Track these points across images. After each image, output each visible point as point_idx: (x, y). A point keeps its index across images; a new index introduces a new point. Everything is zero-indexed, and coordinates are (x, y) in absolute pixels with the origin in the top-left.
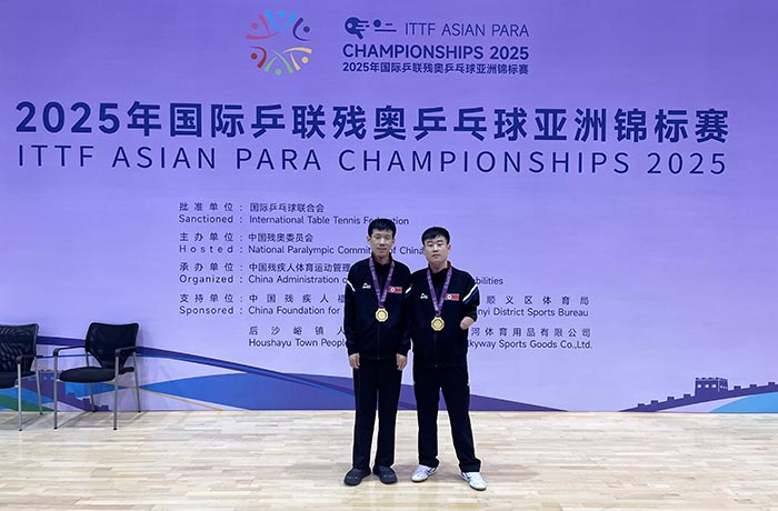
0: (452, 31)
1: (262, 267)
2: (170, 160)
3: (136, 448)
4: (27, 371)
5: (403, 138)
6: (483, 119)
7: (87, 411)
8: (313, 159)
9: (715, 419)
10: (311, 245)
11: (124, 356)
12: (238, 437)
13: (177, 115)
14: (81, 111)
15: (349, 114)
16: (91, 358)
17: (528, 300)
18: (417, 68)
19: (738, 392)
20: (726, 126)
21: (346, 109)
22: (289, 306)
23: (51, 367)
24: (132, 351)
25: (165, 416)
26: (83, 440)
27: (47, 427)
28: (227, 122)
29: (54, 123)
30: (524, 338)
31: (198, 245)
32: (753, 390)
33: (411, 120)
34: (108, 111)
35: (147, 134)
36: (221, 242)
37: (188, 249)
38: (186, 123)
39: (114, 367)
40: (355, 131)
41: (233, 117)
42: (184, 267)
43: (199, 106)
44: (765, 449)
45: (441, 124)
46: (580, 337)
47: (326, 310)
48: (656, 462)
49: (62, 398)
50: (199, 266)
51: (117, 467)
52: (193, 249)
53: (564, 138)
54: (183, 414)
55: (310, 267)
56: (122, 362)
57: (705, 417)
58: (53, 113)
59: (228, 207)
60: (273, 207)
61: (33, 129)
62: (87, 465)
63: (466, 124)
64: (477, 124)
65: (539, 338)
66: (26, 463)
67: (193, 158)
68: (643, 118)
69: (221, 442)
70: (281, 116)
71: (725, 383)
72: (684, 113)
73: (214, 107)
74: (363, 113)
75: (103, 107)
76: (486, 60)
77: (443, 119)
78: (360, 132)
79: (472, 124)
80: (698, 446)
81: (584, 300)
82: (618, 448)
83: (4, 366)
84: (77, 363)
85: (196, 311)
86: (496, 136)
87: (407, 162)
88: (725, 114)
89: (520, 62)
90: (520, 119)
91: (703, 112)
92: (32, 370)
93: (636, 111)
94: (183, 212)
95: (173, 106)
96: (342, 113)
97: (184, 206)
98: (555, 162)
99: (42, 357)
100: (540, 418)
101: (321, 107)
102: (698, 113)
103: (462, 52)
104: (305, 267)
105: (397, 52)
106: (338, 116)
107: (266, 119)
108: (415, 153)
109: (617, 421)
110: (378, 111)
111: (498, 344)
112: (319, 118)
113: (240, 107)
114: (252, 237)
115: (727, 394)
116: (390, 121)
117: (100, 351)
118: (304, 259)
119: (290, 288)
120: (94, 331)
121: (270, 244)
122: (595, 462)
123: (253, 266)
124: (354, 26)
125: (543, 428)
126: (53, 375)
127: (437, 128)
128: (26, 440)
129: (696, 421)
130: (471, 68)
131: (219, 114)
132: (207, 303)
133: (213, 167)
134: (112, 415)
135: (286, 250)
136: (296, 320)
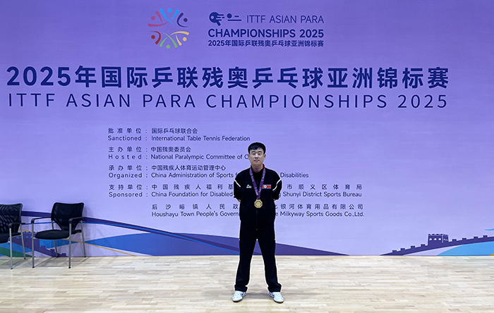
0: (276, 20)
1: (160, 168)
2: (102, 102)
3: (82, 279)
4: (15, 232)
5: (246, 87)
6: (296, 75)
7: (53, 257)
8: (190, 101)
9: (440, 259)
10: (190, 154)
11: (75, 223)
12: (144, 272)
13: (106, 74)
14: (47, 72)
15: (212, 73)
16: (55, 224)
17: (324, 187)
18: (254, 43)
19: (455, 243)
20: (447, 78)
21: (210, 69)
22: (177, 191)
23: (30, 230)
24: (81, 219)
25: (100, 259)
26: (49, 275)
27: (27, 267)
28: (137, 78)
29: (30, 79)
30: (322, 210)
31: (120, 154)
32: (465, 241)
33: (251, 76)
34: (63, 72)
35: (87, 86)
36: (134, 152)
37: (114, 157)
38: (111, 79)
39: (68, 230)
40: (216, 83)
41: (141, 75)
42: (112, 168)
43: (119, 69)
44: (470, 278)
45: (270, 78)
46: (357, 210)
47: (200, 194)
48: (401, 286)
49: (37, 249)
50: (121, 168)
51: (71, 291)
52: (117, 157)
53: (346, 86)
54: (112, 258)
55: (189, 167)
56: (74, 227)
57: (434, 258)
58: (30, 74)
59: (138, 131)
60: (166, 131)
61: (18, 84)
62: (51, 290)
63: (285, 78)
64: (292, 78)
65: (331, 210)
66: (15, 289)
67: (116, 100)
68: (395, 73)
69: (135, 276)
70: (171, 74)
71: (446, 237)
72: (421, 70)
73: (129, 69)
74: (221, 72)
75: (60, 69)
76: (297, 38)
77: (271, 75)
78: (219, 83)
79: (289, 78)
80: (428, 276)
81: (359, 187)
82: (378, 278)
83: (2, 230)
84: (46, 227)
85: (119, 195)
86: (304, 86)
87: (249, 101)
88: (447, 70)
89: (318, 39)
90: (319, 75)
91: (432, 69)
92: (19, 232)
93: (391, 69)
94: (110, 134)
95: (103, 68)
96: (208, 72)
97: (111, 131)
98: (340, 101)
99: (25, 224)
100: (332, 259)
101: (195, 68)
102: (430, 70)
103: (283, 33)
104: (186, 167)
105: (242, 34)
106: (206, 74)
107: (161, 76)
108: (253, 96)
109: (380, 261)
110: (230, 70)
111: (306, 214)
112: (194, 75)
113: (145, 69)
114: (153, 149)
115: (447, 244)
116: (238, 76)
117: (61, 220)
118: (186, 162)
119: (177, 180)
120: (56, 208)
121: (164, 153)
122: (363, 286)
123: (154, 167)
124: (215, 18)
125: (333, 266)
126: (31, 235)
127: (267, 81)
128: (15, 275)
129: (429, 261)
130: (288, 43)
131: (132, 74)
132: (125, 190)
133: (128, 106)
134: (68, 259)
135: (174, 157)
136: (181, 200)
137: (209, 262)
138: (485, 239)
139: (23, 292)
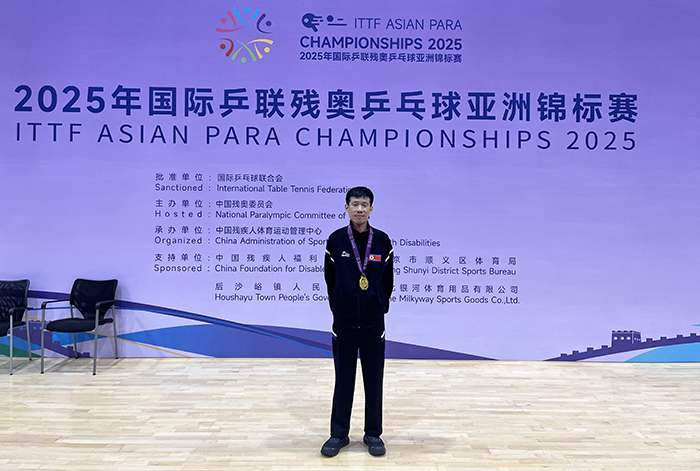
0: (395, 25)
1: (228, 230)
2: (148, 136)
3: (111, 392)
4: (18, 322)
5: (352, 117)
6: (422, 101)
7: (71, 357)
8: (273, 136)
9: (630, 368)
10: (270, 211)
11: (104, 310)
12: (202, 382)
13: (155, 97)
14: (72, 94)
15: (305, 97)
16: (75, 310)
17: (462, 260)
18: (365, 57)
19: (650, 343)
20: (636, 108)
21: (302, 92)
22: (251, 264)
23: (40, 318)
24: (111, 304)
25: (139, 363)
26: (65, 384)
27: (33, 371)
28: (199, 102)
29: (47, 104)
30: (459, 294)
31: (172, 211)
32: (664, 342)
33: (359, 102)
34: (95, 94)
35: (128, 113)
36: (192, 207)
37: (163, 214)
38: (162, 104)
39: (94, 318)
40: (310, 111)
41: (204, 99)
42: (159, 230)
43: (174, 90)
44: (673, 395)
45: (386, 105)
46: (508, 293)
47: (284, 269)
48: (575, 408)
49: (49, 345)
50: (172, 229)
51: (94, 409)
52: (167, 214)
53: (494, 118)
54: (155, 360)
55: (269, 230)
56: (102, 314)
57: (620, 366)
58: (48, 95)
59: (199, 177)
60: (238, 177)
61: (29, 109)
62: (68, 407)
63: (407, 105)
64: (417, 106)
65: (472, 294)
66: (15, 404)
67: (168, 134)
68: (563, 101)
69: (188, 387)
70: (246, 98)
71: (638, 335)
72: (599, 96)
73: (187, 90)
74: (317, 96)
75: (91, 90)
76: (425, 51)
77: (387, 101)
78: (315, 112)
79: (412, 106)
80: (614, 393)
81: (512, 261)
82: (542, 394)
84: (63, 314)
85: (168, 269)
86: (433, 117)
87: (356, 138)
88: (635, 97)
89: (454, 52)
90: (455, 102)
91: (615, 96)
92: (23, 320)
93: (556, 95)
94: (159, 182)
95: (152, 89)
96: (299, 96)
97: (159, 176)
98: (485, 139)
99: (32, 309)
100: (473, 365)
101: (280, 90)
102: (611, 97)
103: (407, 42)
104: (265, 230)
105: (347, 43)
106: (296, 98)
107: (233, 101)
108: (362, 131)
109: (543, 369)
110: (330, 94)
111: (436, 299)
112: (279, 100)
113: (210, 91)
114: (219, 203)
115: (639, 346)
117: (83, 304)
118: (265, 223)
119: (252, 249)
120: (78, 286)
121: (234, 210)
122: (520, 407)
123: (219, 230)
124: (310, 21)
125: (475, 376)
126: (41, 325)
127: (382, 109)
128: (15, 384)
129: (613, 370)
130: (412, 57)
131: (192, 96)
132: (179, 262)
133: (185, 142)
134: (92, 361)
135: (249, 215)
136: (258, 277)
137: (296, 368)
138: (694, 338)
139: (26, 410)
